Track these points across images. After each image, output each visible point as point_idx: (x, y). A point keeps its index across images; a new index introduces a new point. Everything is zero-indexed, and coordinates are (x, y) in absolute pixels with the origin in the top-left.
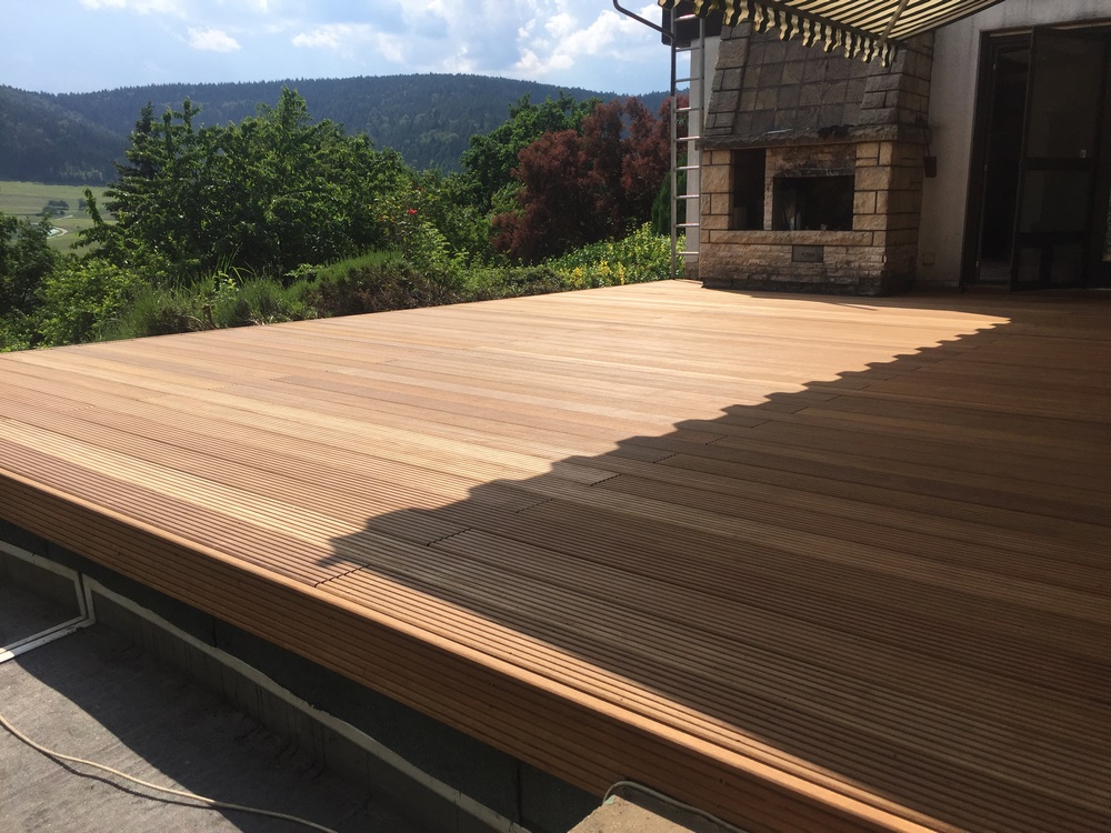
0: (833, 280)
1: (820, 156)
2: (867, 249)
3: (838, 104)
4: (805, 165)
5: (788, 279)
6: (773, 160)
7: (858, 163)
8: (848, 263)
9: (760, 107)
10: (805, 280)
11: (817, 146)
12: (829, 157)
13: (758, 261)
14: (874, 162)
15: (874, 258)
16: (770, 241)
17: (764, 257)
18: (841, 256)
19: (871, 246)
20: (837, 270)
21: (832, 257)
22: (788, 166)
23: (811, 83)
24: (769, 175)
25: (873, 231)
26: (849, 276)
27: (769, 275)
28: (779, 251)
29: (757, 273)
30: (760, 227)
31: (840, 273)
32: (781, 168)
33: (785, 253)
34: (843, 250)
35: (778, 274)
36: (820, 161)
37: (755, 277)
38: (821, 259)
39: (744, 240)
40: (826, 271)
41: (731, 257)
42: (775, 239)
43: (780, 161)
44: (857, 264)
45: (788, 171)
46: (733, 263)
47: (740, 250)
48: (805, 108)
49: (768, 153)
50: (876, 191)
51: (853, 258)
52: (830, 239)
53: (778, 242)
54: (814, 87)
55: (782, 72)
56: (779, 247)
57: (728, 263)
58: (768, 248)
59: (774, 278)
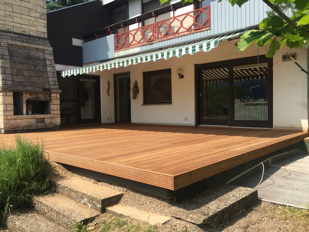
0: (48, 127)
1: (40, 95)
2: (56, 118)
3: (43, 83)
4: (36, 98)
5: (35, 128)
6: (26, 95)
7: (52, 98)
8: (52, 122)
9: (19, 80)
10: (40, 128)
11: (39, 93)
12: (42, 96)
13: (25, 124)
14: (56, 98)
15: (58, 121)
16: (29, 118)
17: (27, 123)
18: (50, 121)
20: (49, 124)
21: (47, 121)
22: (30, 97)
23: (33, 76)
24: (24, 100)
25: (57, 114)
26: (52, 126)
27: (29, 127)
28: (32, 121)
29: (25, 127)
30: (22, 114)
31: (50, 125)
32: (28, 98)
33: (34, 121)
34: (50, 119)
35: (32, 127)
36: (40, 97)
37: (25, 128)
38: (44, 122)
39: (20, 118)
40: (46, 125)
41: (15, 123)
42: (31, 117)
43: (28, 96)
44: (54, 122)
45: (31, 99)
46: (16, 125)
47: (19, 121)
48: (33, 82)
49: (24, 93)
50: (57, 105)
51: (53, 121)
52: (47, 116)
56: (32, 119)
57: (14, 125)
58: (28, 120)
59: (30, 128)
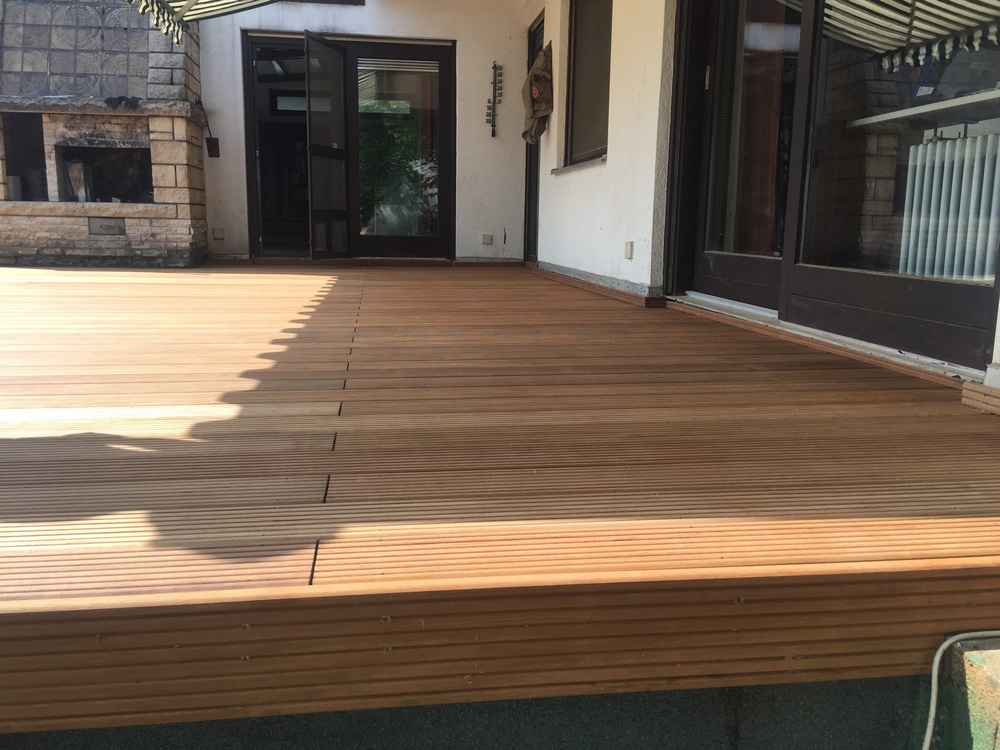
0: (139, 252)
1: (108, 126)
2: (172, 221)
3: (121, 76)
4: (91, 135)
5: (87, 253)
6: (52, 126)
7: (152, 136)
8: (153, 235)
9: (28, 69)
10: (107, 253)
11: (103, 116)
12: (117, 129)
13: (47, 234)
14: (168, 137)
15: (180, 231)
16: (60, 212)
17: (56, 230)
18: (145, 229)
19: (176, 218)
20: (142, 242)
21: (136, 230)
22: (71, 134)
23: (86, 51)
24: (49, 143)
25: (176, 204)
26: (156, 249)
27: (64, 249)
28: (73, 224)
29: (47, 247)
30: (45, 198)
31: (146, 246)
32: (63, 136)
33: (82, 226)
34: (147, 222)
35: (74, 248)
36: (108, 132)
37: (47, 252)
38: (123, 232)
39: (27, 212)
40: (130, 244)
41: (11, 230)
42: (67, 210)
43: (61, 129)
44: (163, 236)
45: (71, 139)
46: (16, 237)
47: (24, 222)
48: (83, 75)
49: (45, 119)
50: (175, 165)
51: (158, 230)
52: (131, 211)
53: (70, 213)
54: (90, 56)
55: (50, 36)
56: (73, 219)
57: (8, 237)
58: (59, 220)
59: (69, 252)
